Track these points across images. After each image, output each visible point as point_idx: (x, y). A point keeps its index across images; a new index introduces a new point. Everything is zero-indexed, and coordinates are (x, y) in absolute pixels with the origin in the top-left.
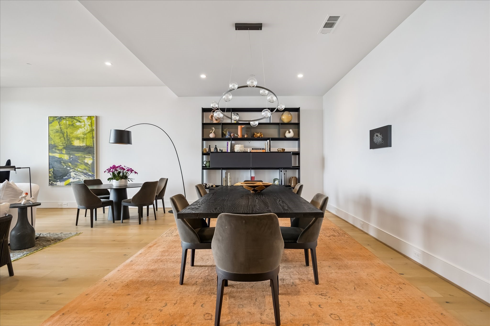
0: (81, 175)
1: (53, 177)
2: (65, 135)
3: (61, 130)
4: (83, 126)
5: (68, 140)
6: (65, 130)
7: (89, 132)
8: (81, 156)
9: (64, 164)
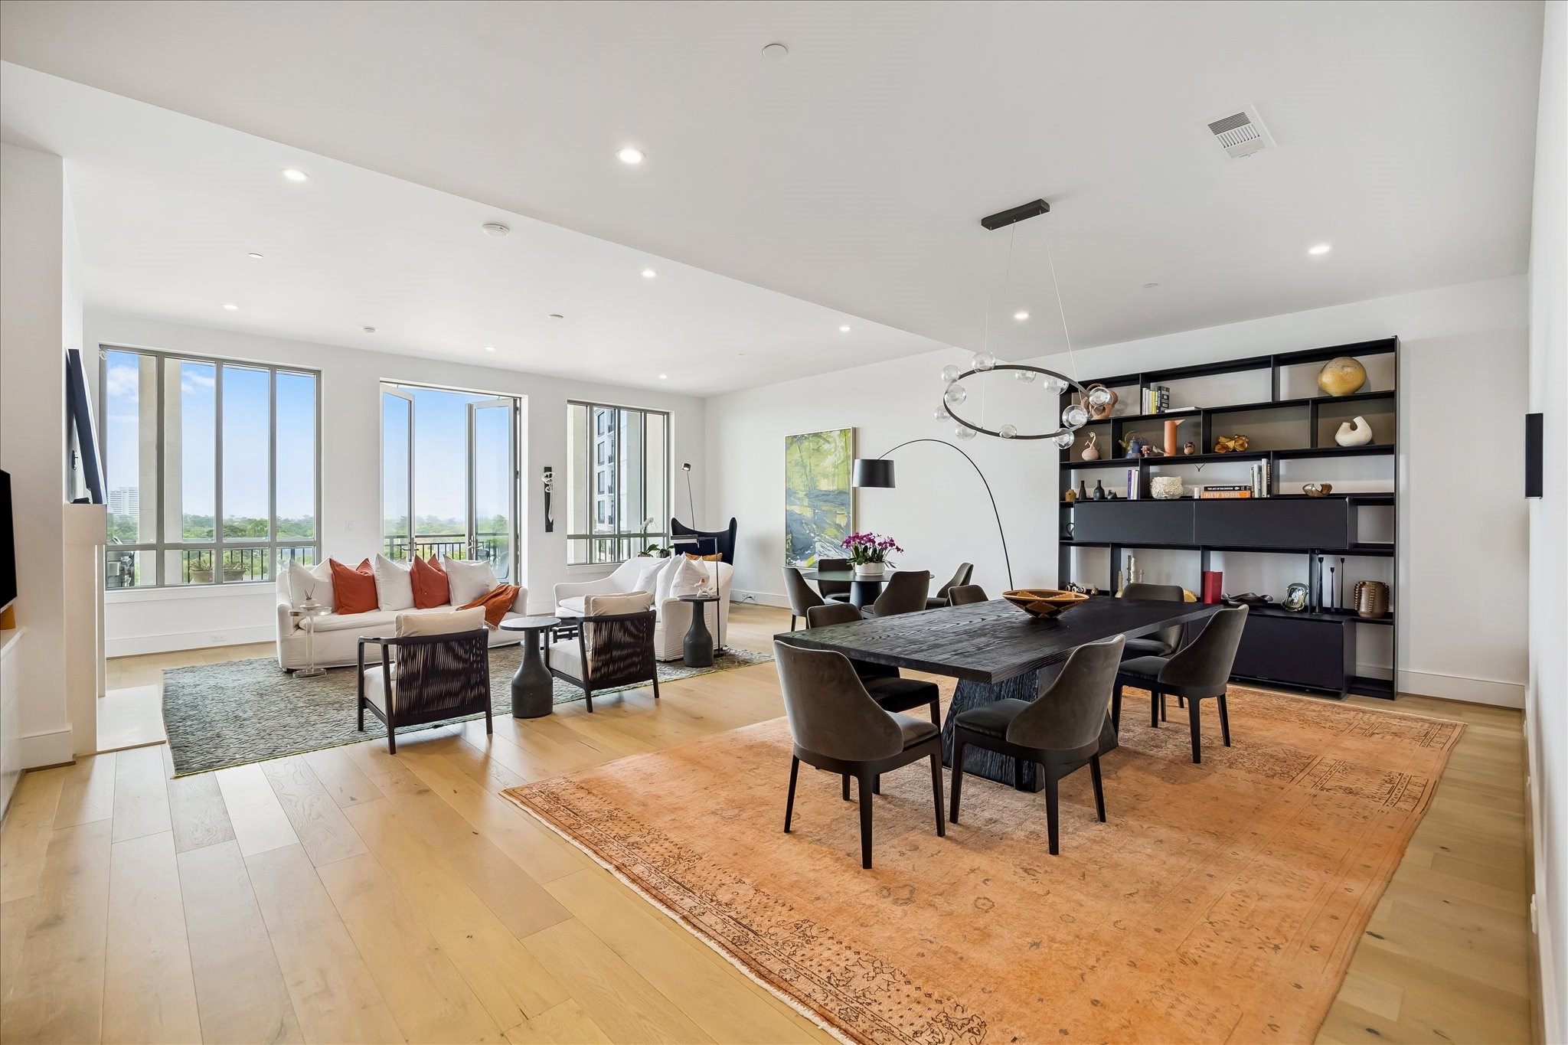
0: (831, 549)
1: (791, 550)
2: (808, 469)
3: (802, 461)
4: (833, 450)
5: (812, 479)
6: (807, 461)
7: (843, 462)
8: (831, 511)
9: (806, 527)
